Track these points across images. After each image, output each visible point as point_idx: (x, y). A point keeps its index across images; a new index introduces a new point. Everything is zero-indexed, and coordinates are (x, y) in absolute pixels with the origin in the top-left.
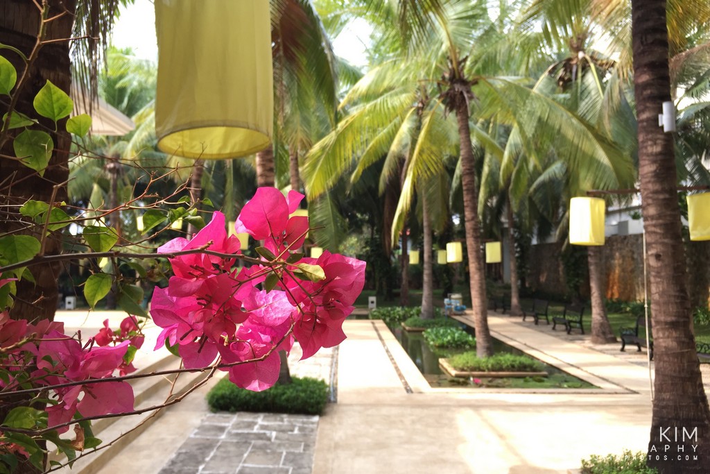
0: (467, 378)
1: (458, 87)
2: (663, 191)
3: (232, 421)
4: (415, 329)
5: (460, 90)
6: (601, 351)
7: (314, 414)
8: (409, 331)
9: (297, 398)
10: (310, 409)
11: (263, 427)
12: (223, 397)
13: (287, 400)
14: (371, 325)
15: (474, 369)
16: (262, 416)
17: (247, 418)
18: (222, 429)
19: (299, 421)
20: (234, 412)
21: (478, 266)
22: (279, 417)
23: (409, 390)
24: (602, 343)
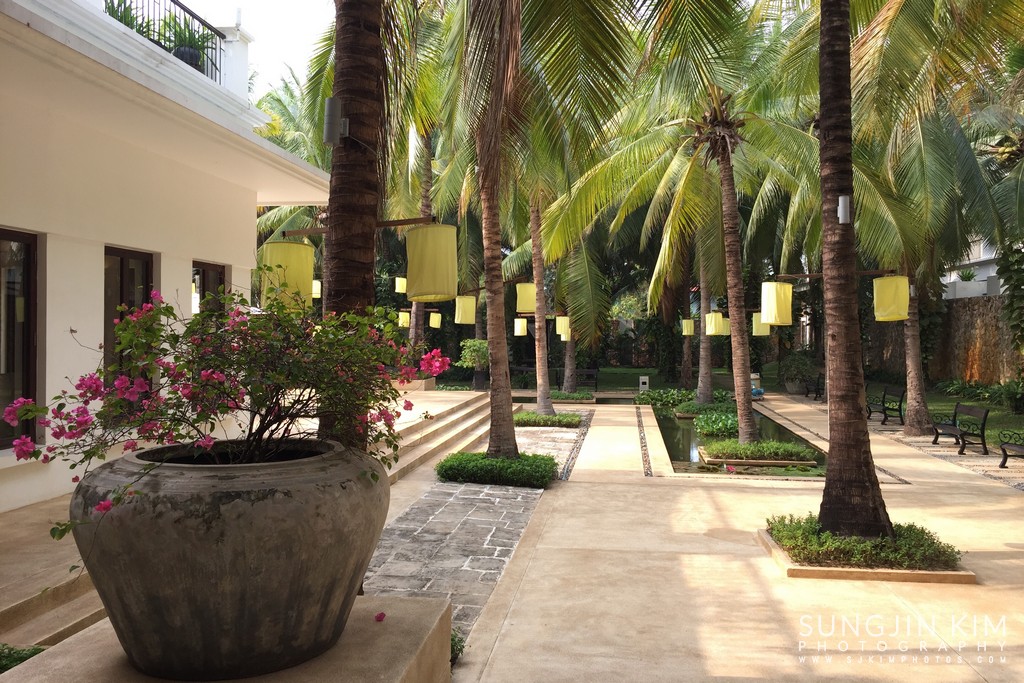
0: (721, 465)
1: (720, 131)
2: (839, 277)
3: (459, 489)
4: (687, 415)
5: (722, 134)
6: (909, 444)
7: (539, 488)
8: (679, 418)
9: (522, 472)
10: (535, 482)
11: (487, 495)
12: (451, 468)
13: (513, 473)
14: (635, 410)
15: (730, 456)
16: (488, 486)
17: (474, 487)
18: (450, 495)
19: (523, 492)
20: (461, 482)
21: (740, 340)
22: (504, 488)
23: (648, 473)
24: (916, 435)
